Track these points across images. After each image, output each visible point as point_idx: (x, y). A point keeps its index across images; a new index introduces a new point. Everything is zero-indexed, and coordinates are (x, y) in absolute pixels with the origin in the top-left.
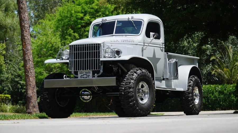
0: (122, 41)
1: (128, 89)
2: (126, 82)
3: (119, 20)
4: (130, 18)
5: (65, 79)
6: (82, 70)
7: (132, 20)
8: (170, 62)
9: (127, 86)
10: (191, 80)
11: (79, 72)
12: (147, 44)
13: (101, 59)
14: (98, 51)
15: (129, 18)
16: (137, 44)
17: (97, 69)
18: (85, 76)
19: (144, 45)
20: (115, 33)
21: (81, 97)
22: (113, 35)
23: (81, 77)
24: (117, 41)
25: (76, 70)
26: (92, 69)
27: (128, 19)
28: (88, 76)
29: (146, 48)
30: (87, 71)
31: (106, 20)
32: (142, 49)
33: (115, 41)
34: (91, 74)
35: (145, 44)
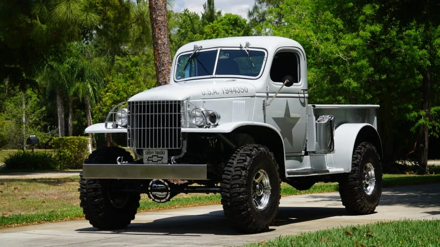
0: (225, 91)
1: (237, 188)
2: (234, 174)
3: (223, 49)
4: (244, 45)
5: (119, 163)
6: (150, 148)
7: (245, 49)
8: (318, 121)
9: (235, 182)
10: (359, 153)
11: (144, 152)
12: (274, 95)
13: (183, 130)
14: (178, 115)
15: (241, 45)
16: (254, 96)
17: (175, 147)
18: (155, 159)
19: (268, 97)
20: (217, 73)
21: (151, 193)
22: (212, 76)
23: (148, 160)
24: (216, 92)
25: (140, 147)
26: (167, 147)
27: (240, 47)
28: (160, 159)
29: (271, 101)
30: (158, 150)
31: (201, 47)
32: (264, 104)
33: (210, 94)
34: (166, 156)
35: (270, 95)
